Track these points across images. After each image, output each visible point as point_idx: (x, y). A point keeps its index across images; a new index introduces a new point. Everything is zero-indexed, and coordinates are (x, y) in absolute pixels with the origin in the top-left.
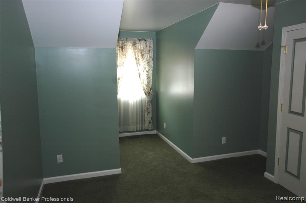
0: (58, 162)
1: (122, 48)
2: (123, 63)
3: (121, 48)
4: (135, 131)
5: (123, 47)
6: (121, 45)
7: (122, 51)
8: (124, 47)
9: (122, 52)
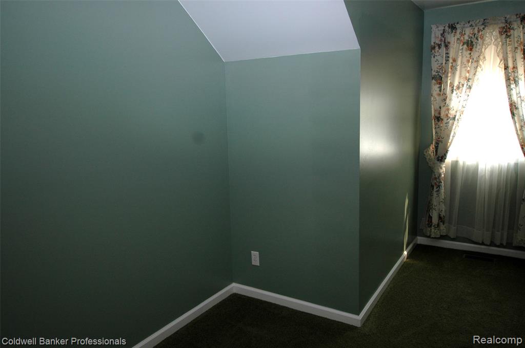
0: (253, 264)
1: (470, 45)
2: (468, 80)
3: (465, 46)
4: (485, 243)
5: (472, 42)
6: (466, 38)
7: (469, 52)
8: (474, 40)
9: (470, 54)
